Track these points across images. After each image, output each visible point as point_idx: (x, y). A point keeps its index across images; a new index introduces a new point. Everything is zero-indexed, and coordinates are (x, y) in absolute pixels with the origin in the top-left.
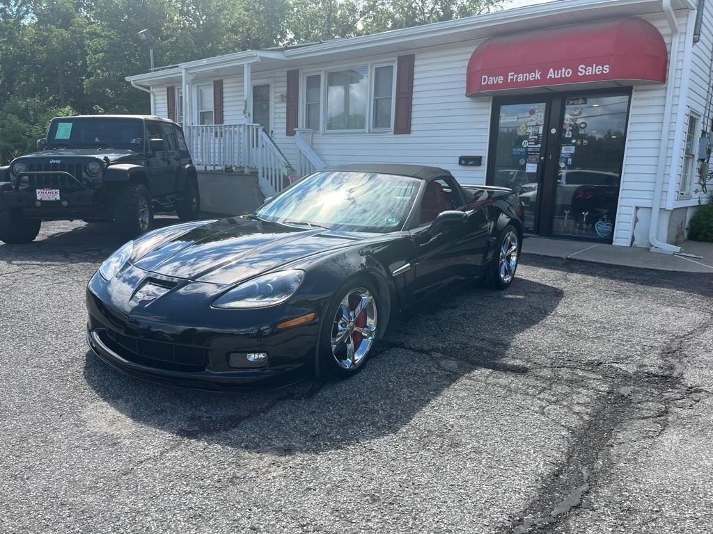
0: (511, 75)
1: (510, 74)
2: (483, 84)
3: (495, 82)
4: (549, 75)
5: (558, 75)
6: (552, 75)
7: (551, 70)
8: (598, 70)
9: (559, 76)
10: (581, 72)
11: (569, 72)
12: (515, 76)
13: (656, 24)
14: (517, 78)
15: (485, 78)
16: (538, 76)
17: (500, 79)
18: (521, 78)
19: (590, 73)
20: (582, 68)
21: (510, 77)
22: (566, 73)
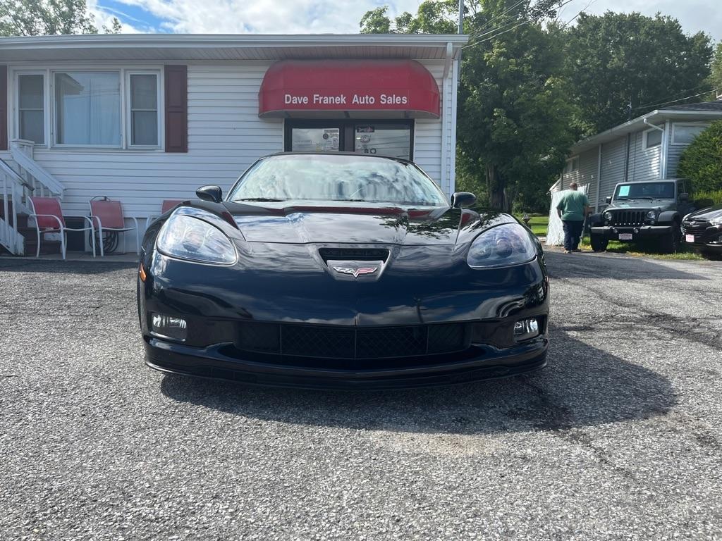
0: (317, 97)
1: (315, 96)
2: (286, 102)
3: (300, 102)
4: (354, 101)
5: (362, 101)
6: (357, 101)
7: (356, 96)
8: (397, 100)
9: (364, 102)
10: (383, 101)
11: (372, 100)
12: (321, 98)
13: (430, 68)
14: (322, 100)
15: (288, 98)
16: (343, 100)
17: (305, 100)
18: (327, 100)
19: (391, 102)
20: (383, 97)
21: (315, 99)
22: (369, 100)
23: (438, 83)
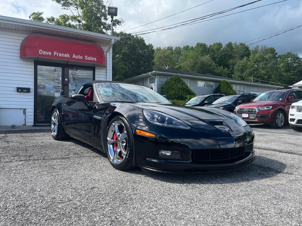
0: (55, 53)
1: (55, 52)
2: (40, 53)
3: (47, 54)
4: (73, 57)
6: (75, 57)
7: (74, 55)
8: (92, 59)
9: (78, 58)
12: (58, 54)
13: (103, 48)
14: (58, 55)
15: (41, 51)
16: (68, 56)
17: (50, 53)
18: (60, 55)
20: (86, 57)
21: (55, 54)
22: (81, 57)
23: (105, 54)
